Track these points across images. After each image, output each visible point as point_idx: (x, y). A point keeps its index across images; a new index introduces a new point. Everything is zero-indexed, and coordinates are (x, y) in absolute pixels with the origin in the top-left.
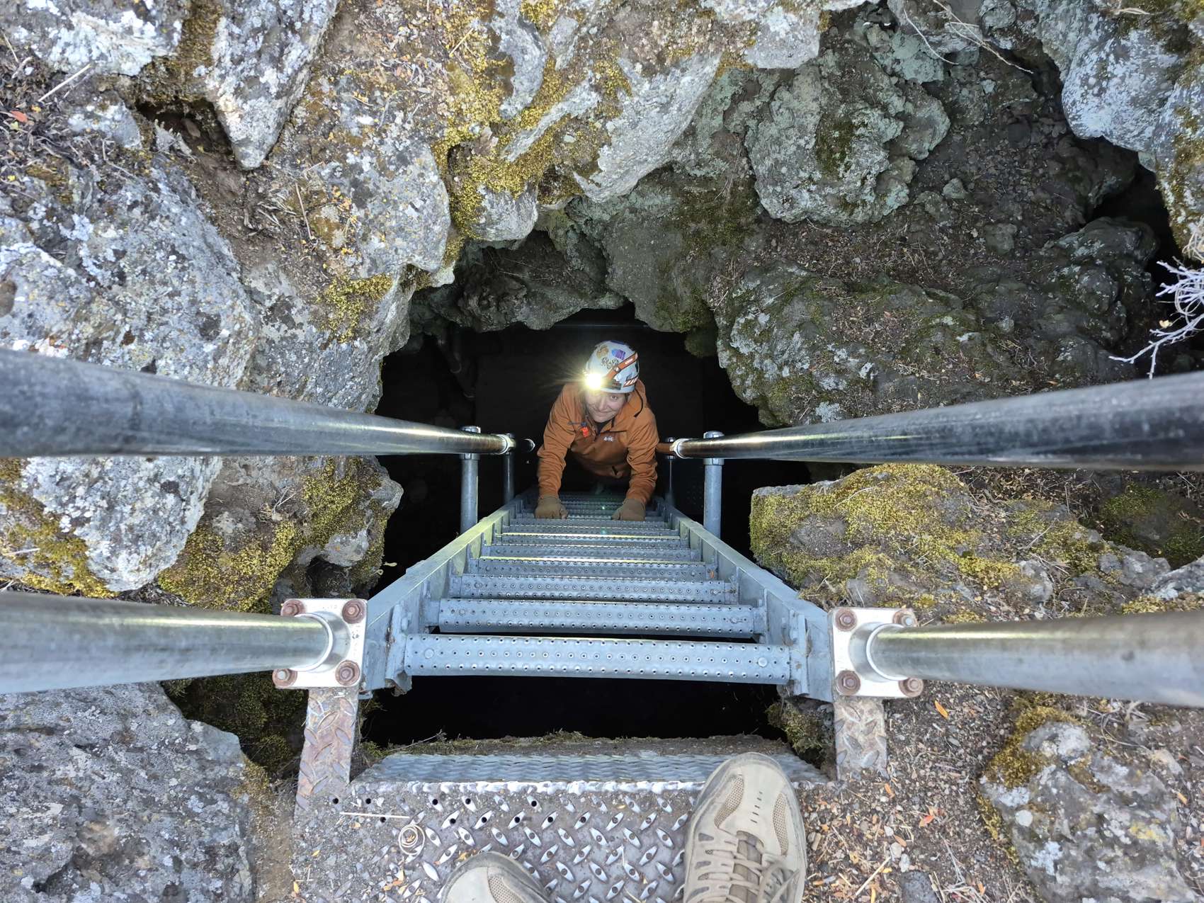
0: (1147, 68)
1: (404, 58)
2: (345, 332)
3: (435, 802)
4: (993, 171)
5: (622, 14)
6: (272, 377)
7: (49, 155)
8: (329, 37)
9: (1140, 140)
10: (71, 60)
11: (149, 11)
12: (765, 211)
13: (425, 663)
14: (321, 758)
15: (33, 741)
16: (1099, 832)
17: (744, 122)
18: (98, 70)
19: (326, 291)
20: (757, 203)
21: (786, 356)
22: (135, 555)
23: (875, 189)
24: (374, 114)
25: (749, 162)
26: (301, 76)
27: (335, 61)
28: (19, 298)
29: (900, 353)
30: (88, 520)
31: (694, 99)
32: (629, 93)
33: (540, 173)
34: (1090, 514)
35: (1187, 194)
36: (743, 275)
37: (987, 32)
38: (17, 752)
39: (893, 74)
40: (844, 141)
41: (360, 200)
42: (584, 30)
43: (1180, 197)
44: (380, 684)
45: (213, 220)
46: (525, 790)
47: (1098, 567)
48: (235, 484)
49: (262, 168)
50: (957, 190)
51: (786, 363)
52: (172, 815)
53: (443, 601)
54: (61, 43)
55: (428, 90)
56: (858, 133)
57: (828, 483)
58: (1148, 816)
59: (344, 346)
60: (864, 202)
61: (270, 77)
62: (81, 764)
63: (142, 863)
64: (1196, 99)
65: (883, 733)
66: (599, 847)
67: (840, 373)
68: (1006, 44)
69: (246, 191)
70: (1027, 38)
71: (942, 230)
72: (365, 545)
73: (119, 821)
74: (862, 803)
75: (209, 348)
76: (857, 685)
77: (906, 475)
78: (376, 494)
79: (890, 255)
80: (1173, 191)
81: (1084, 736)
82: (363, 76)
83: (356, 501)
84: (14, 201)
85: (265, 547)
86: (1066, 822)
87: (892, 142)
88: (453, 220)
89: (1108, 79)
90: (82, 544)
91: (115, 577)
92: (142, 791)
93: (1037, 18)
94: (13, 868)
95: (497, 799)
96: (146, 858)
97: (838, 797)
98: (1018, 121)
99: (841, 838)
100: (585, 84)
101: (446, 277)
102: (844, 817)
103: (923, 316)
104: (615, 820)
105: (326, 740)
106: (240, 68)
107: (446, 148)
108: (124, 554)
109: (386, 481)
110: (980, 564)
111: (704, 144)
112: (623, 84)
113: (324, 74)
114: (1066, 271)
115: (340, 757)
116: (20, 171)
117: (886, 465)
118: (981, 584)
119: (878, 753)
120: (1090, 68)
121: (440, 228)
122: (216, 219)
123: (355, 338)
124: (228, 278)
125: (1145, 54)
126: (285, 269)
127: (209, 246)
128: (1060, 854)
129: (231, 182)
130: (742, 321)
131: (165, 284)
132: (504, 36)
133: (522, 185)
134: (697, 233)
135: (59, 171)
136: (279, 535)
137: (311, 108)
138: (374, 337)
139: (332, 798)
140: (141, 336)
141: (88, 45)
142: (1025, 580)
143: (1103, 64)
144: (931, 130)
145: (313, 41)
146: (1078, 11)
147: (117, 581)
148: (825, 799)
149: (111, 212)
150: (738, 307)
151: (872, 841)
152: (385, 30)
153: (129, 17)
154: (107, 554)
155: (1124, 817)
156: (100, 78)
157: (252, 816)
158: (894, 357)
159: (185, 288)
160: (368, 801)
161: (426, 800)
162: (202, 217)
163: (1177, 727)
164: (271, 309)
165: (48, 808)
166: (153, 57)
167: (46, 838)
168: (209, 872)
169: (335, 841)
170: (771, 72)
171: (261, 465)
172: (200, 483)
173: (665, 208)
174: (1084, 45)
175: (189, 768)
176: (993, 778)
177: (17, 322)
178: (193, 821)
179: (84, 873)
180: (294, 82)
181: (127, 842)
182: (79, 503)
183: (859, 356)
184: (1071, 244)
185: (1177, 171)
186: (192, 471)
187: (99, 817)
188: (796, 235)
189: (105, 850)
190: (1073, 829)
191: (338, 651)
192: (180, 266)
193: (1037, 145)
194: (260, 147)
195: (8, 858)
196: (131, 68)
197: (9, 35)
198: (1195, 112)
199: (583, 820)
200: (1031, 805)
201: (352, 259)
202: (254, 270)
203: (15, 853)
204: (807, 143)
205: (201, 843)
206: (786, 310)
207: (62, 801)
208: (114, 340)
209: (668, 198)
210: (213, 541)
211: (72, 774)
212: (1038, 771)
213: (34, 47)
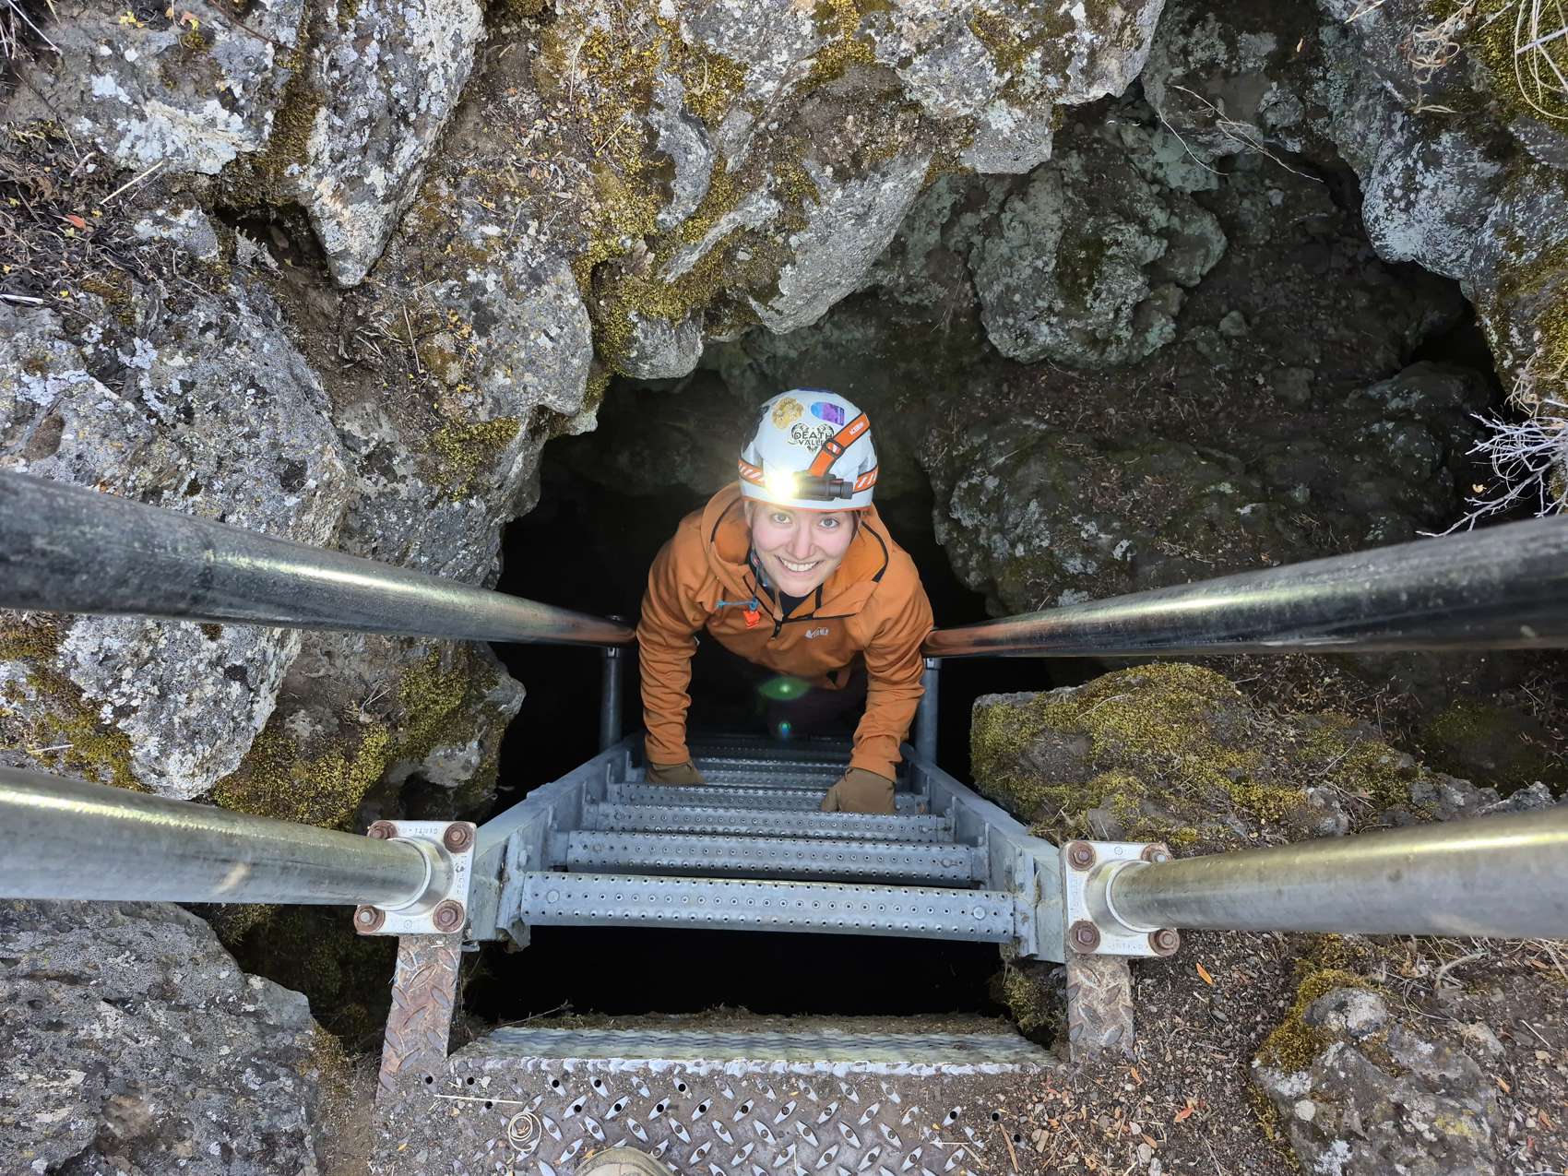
0: (1465, 179)
1: (541, 157)
2: (458, 488)
3: (556, 1084)
4: (1283, 302)
5: (809, 107)
6: (366, 542)
7: (109, 266)
8: (450, 130)
9: (1460, 266)
10: (140, 157)
11: (237, 100)
12: (994, 348)
13: (547, 908)
14: (412, 1026)
15: (51, 991)
16: (1398, 1126)
17: (967, 238)
18: (172, 168)
19: (437, 437)
20: (983, 337)
21: (1019, 530)
22: (190, 756)
23: (1132, 322)
24: (501, 223)
25: (973, 286)
26: (414, 177)
27: (456, 159)
28: (67, 436)
29: (1165, 528)
30: (135, 710)
31: (898, 209)
32: (817, 201)
33: (707, 297)
34: (1407, 735)
35: (1514, 332)
36: (965, 428)
37: (1270, 131)
38: (31, 1004)
39: (1155, 181)
40: (1093, 264)
41: (482, 327)
42: (762, 125)
43: (1505, 336)
44: (488, 934)
45: (302, 348)
46: (670, 1071)
47: (1410, 799)
48: (314, 675)
49: (363, 285)
50: (1237, 325)
51: (1020, 539)
52: (221, 1091)
53: (573, 834)
54: (130, 136)
55: (569, 195)
56: (1110, 252)
57: (1069, 689)
58: (1458, 1105)
59: (457, 505)
60: (1119, 339)
61: (377, 177)
62: (110, 1023)
63: (182, 1150)
64: (1520, 217)
65: (1129, 1003)
66: (765, 1144)
67: (1089, 551)
68: (1294, 146)
69: (343, 313)
70: (1319, 139)
71: (1219, 374)
72: (475, 760)
73: (155, 1095)
74: (1101, 1092)
75: (291, 501)
76: (1096, 940)
77: (1167, 680)
78: (492, 694)
79: (1152, 405)
80: (1495, 329)
81: (1379, 1005)
82: (490, 177)
83: (466, 702)
84: (66, 320)
85: (349, 757)
86: (1356, 1114)
87: (1153, 263)
88: (597, 352)
89: (1417, 191)
90: (126, 741)
91: (164, 783)
92: (184, 1060)
93: (1330, 115)
94: (22, 1147)
95: (635, 1080)
96: (188, 1144)
97: (1072, 1084)
98: (1313, 240)
99: (1074, 1136)
100: (763, 190)
101: (587, 423)
102: (1078, 1110)
103: (1195, 482)
104: (785, 1111)
105: (420, 1001)
106: (340, 166)
107: (590, 265)
108: (176, 755)
109: (504, 679)
110: (1257, 792)
111: (917, 265)
112: (809, 190)
113: (442, 174)
114: (1376, 427)
115: (435, 1024)
116: (74, 285)
117: (1141, 667)
118: (1258, 817)
119: (1122, 1029)
120: (1394, 177)
121: (580, 362)
122: (305, 347)
123: (471, 496)
124: (317, 417)
125: (1461, 161)
126: (386, 409)
127: (296, 378)
128: (1349, 1156)
129: (326, 303)
130: (965, 485)
131: (241, 423)
132: (663, 132)
133: (684, 311)
134: (908, 376)
135: (121, 286)
136: (368, 741)
137: (424, 216)
138: (495, 494)
139: (424, 1076)
140: (209, 486)
141: (162, 138)
142: (1314, 811)
143: (1409, 173)
144: (1203, 251)
145: (430, 135)
146: (1379, 109)
147: (166, 789)
148: (1053, 1087)
149: (179, 336)
150: (959, 469)
151: (1114, 1141)
152: (519, 123)
153: (213, 106)
154: (155, 753)
155: (1429, 1107)
156: (174, 177)
157: (322, 1097)
158: (1158, 533)
159: (265, 429)
160: (471, 1081)
161: (545, 1081)
162: (288, 343)
163: (1499, 996)
164: (368, 457)
165: (68, 1077)
166: (238, 153)
167: (63, 1113)
168: (266, 1165)
169: (428, 1132)
170: (999, 177)
171: (347, 653)
172: (272, 670)
173: (867, 343)
174: (1387, 151)
175: (246, 1034)
176: (1268, 1063)
177: (63, 464)
178: (248, 1100)
179: (110, 1159)
180: (405, 183)
181: (164, 1123)
182: (125, 688)
183: (1113, 531)
184: (1382, 395)
185: (1500, 304)
186: (265, 652)
187: (131, 1090)
188: (1033, 379)
189: (136, 1131)
190: (1365, 1124)
191: (437, 886)
192: (259, 401)
193: (1339, 270)
194: (361, 261)
195: (16, 1136)
196: (212, 166)
197: (70, 126)
198: (1520, 233)
199: (745, 1109)
200: (1313, 1094)
201: (471, 398)
202: (348, 409)
203: (25, 1129)
204: (1046, 264)
205: (256, 1129)
206: (1020, 473)
207: (84, 1068)
208: (176, 489)
209: (872, 331)
210: (285, 746)
211: (99, 1035)
212: (1323, 1049)
213: (99, 140)
